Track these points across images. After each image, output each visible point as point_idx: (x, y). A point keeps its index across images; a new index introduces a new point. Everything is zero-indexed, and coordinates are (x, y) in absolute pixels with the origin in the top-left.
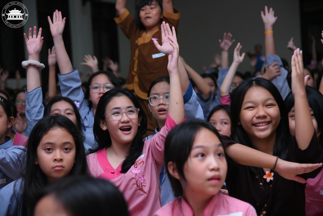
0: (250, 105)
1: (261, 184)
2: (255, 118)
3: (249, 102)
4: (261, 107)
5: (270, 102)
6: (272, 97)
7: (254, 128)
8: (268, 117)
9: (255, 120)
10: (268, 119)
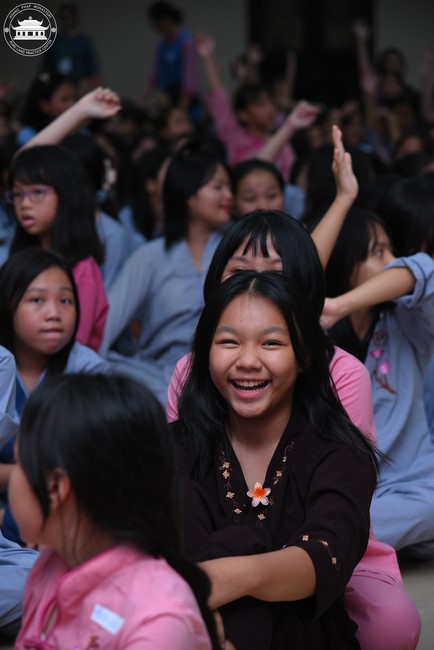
0: (228, 336)
1: (238, 511)
2: (234, 368)
3: (228, 330)
4: (250, 345)
5: (273, 336)
6: (281, 325)
7: (231, 389)
8: (264, 369)
9: (235, 374)
10: (264, 375)
